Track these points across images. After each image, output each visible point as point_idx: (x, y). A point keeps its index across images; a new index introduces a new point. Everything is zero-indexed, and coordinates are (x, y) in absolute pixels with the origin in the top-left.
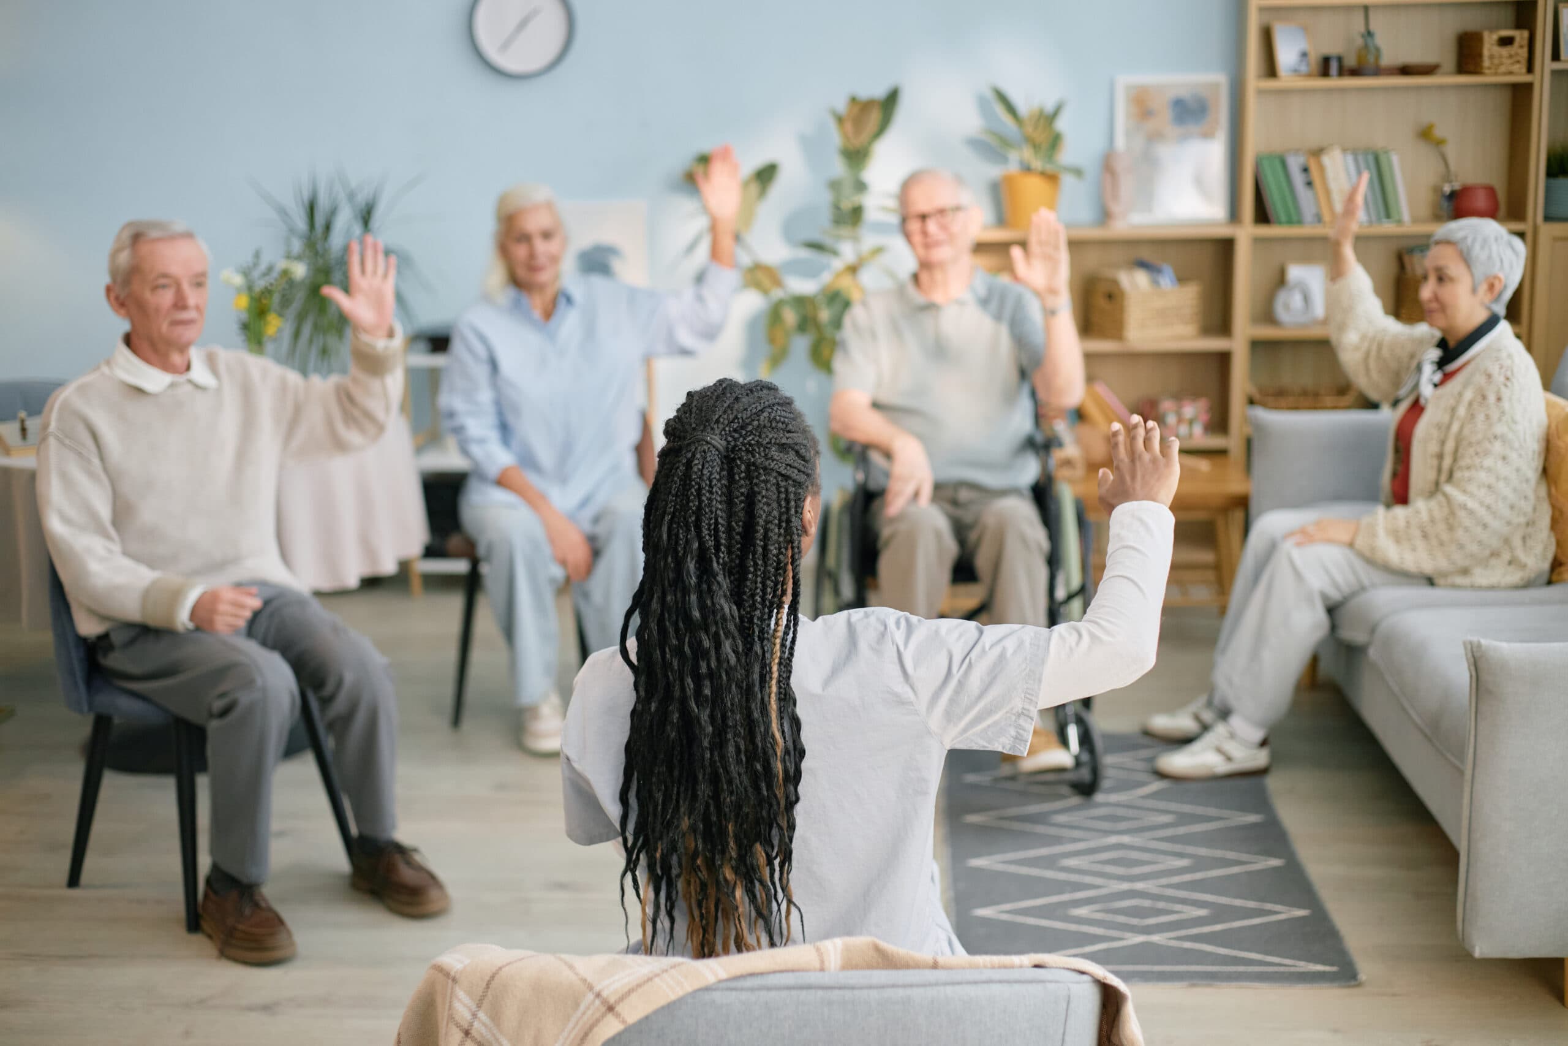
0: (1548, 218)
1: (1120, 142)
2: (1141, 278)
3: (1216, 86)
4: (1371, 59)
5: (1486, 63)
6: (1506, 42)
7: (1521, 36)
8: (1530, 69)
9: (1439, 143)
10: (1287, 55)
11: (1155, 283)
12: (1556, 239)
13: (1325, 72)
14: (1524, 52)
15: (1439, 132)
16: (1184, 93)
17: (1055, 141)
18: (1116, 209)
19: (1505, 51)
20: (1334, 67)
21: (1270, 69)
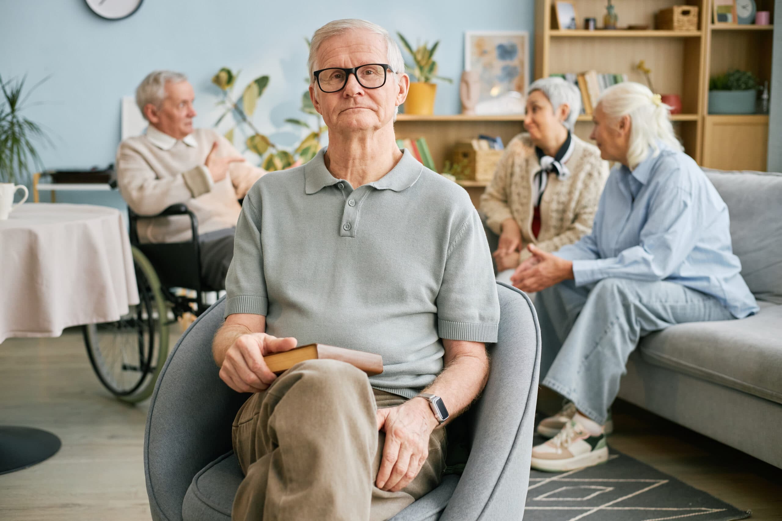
0: (710, 113)
1: (468, 68)
2: (484, 144)
3: (523, 37)
4: (612, 21)
5: (676, 24)
6: (685, 13)
7: (694, 10)
8: (699, 28)
9: (646, 72)
10: (564, 18)
11: (491, 147)
12: (715, 124)
13: (586, 27)
14: (695, 20)
15: (647, 66)
16: (504, 42)
17: (432, 66)
18: (468, 104)
19: (685, 18)
20: (591, 24)
21: (554, 25)
